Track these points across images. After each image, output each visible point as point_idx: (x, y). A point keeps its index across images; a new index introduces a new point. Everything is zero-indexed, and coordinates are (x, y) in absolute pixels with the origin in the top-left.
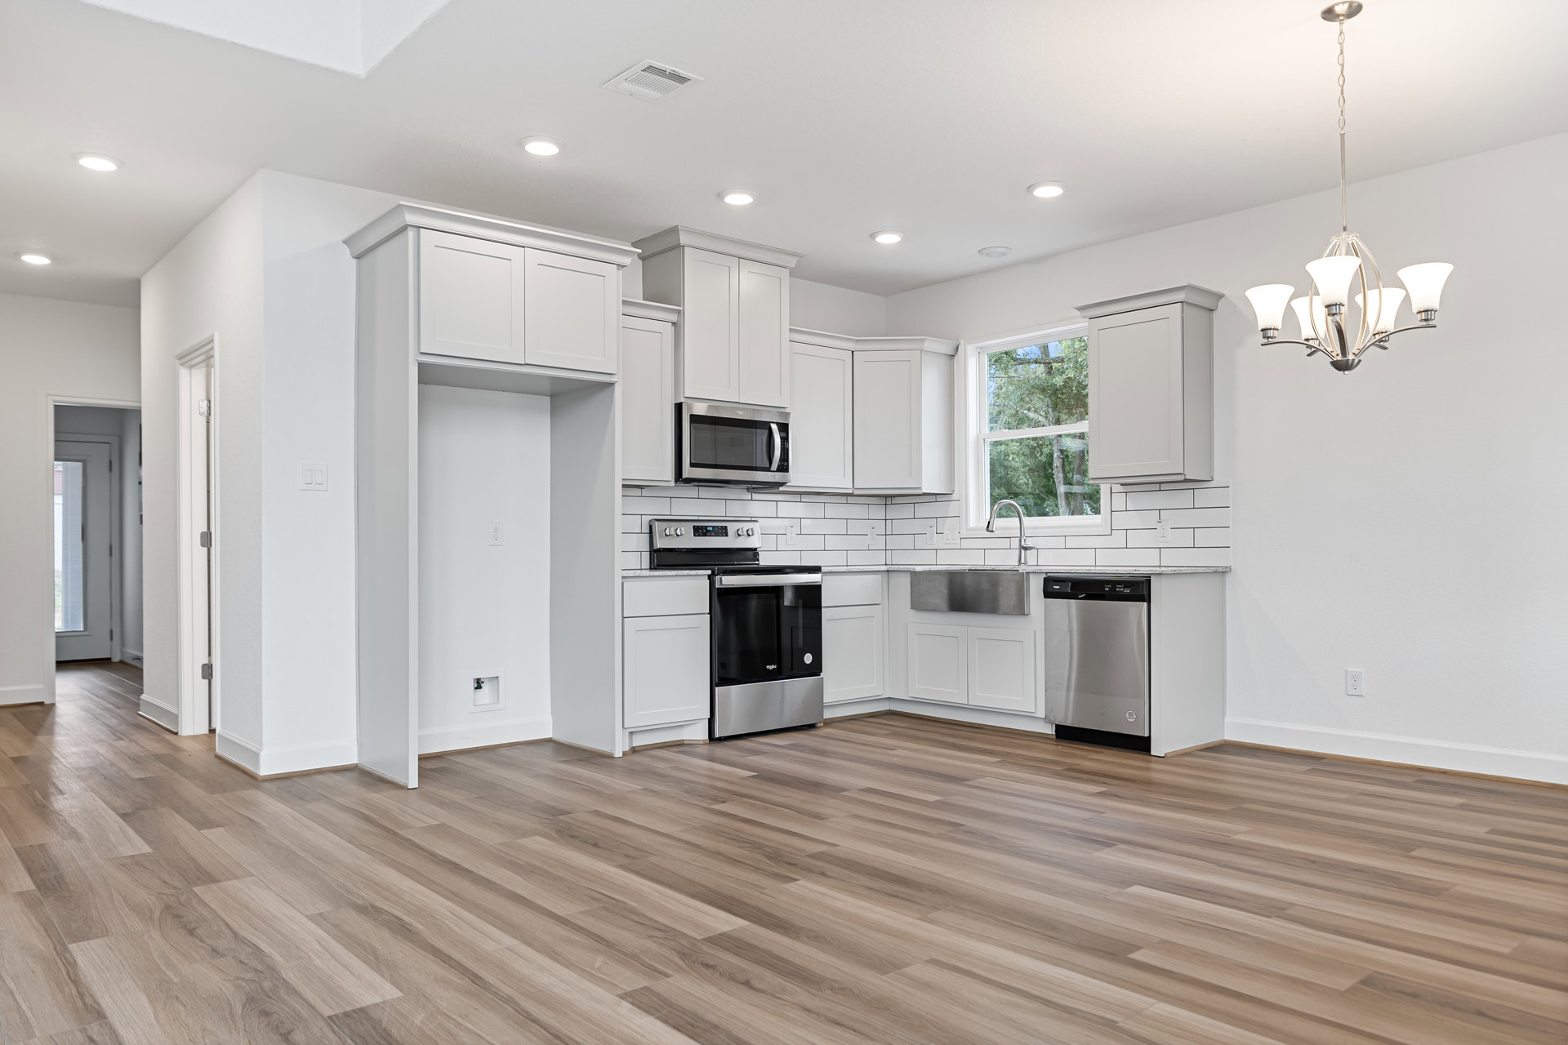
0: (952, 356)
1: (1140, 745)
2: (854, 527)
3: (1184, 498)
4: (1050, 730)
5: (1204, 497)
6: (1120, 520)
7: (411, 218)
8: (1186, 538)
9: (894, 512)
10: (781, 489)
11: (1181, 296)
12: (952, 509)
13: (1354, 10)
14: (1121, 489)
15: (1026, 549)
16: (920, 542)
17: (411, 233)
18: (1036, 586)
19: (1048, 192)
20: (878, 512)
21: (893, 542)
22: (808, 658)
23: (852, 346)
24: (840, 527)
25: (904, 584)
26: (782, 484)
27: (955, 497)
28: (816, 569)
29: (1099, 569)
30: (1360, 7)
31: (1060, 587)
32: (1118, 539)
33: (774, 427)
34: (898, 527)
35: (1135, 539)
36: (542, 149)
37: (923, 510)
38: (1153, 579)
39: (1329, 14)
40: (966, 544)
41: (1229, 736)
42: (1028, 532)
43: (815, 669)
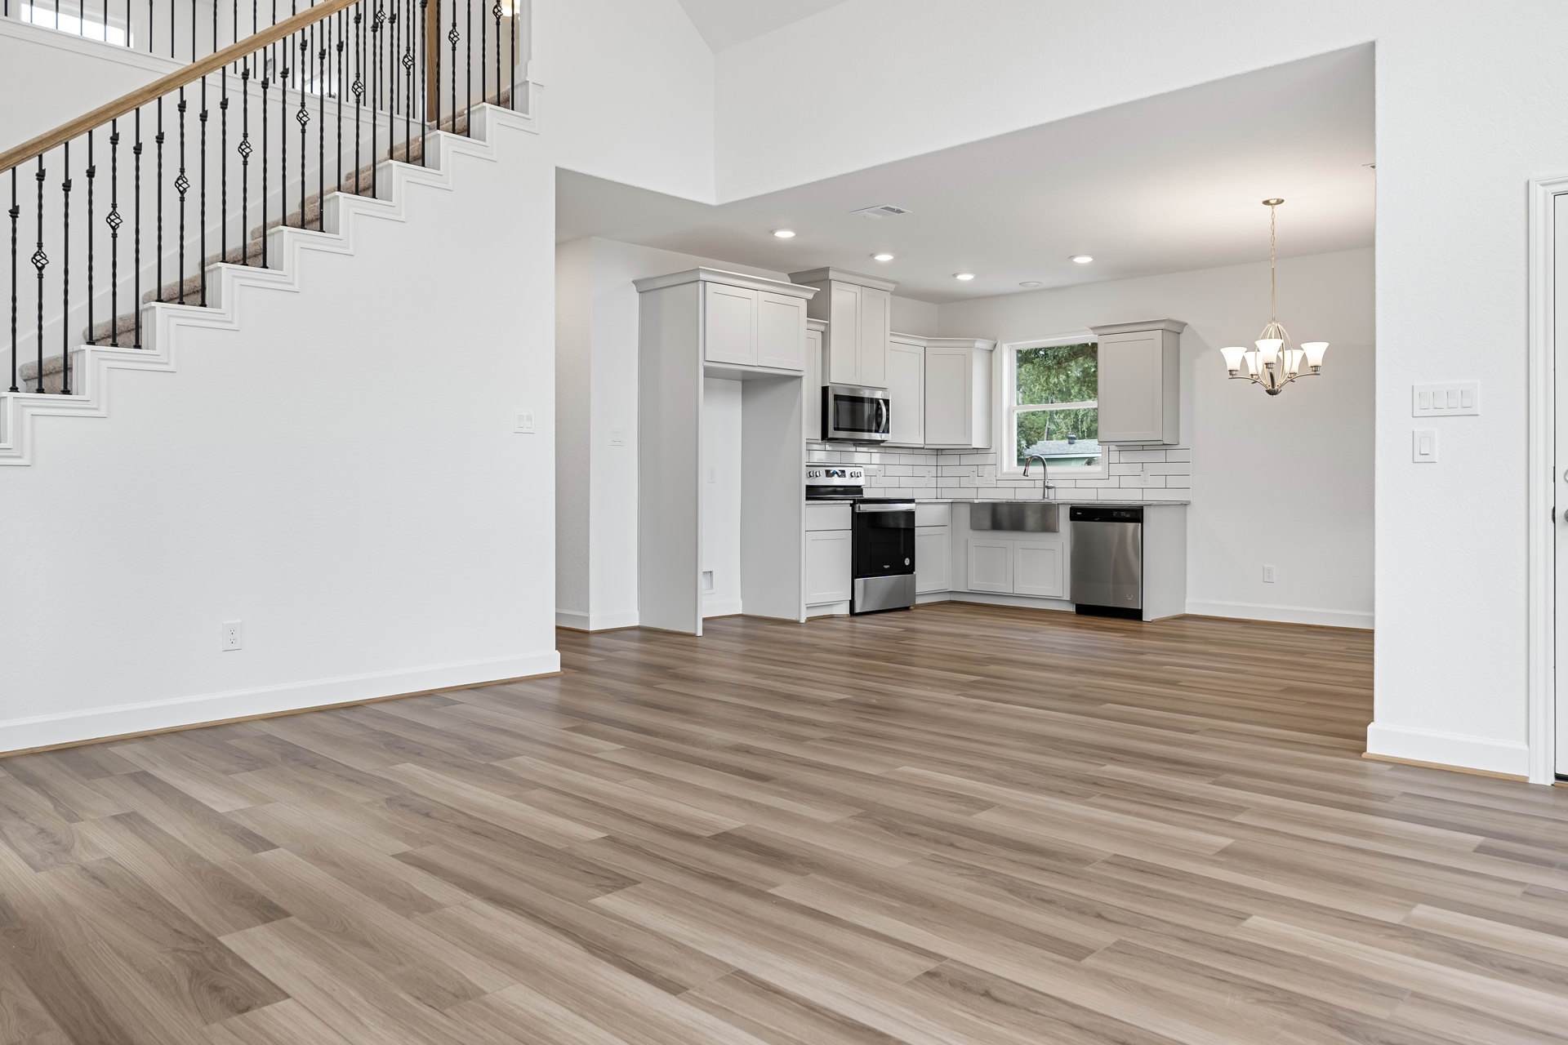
0: (991, 351)
1: (1136, 615)
2: (918, 471)
3: (1160, 456)
4: (1072, 609)
5: (1173, 455)
6: (1115, 470)
7: (703, 276)
8: (1161, 482)
9: (942, 460)
10: (882, 444)
11: (1162, 326)
12: (990, 459)
13: (1280, 202)
14: (1116, 448)
15: (1048, 488)
16: (965, 482)
17: (701, 285)
18: (1064, 514)
19: (1083, 260)
20: (932, 460)
21: (942, 482)
22: (907, 562)
23: (924, 344)
24: (908, 471)
25: (964, 513)
26: (883, 441)
27: (992, 450)
28: (911, 501)
29: (1099, 502)
30: (1283, 201)
31: (1080, 514)
32: (1114, 482)
33: (881, 401)
34: (947, 471)
35: (1125, 482)
36: (785, 235)
37: (966, 460)
38: (1145, 508)
39: (1267, 203)
40: (1000, 484)
41: (1188, 612)
42: (1049, 477)
43: (910, 570)
